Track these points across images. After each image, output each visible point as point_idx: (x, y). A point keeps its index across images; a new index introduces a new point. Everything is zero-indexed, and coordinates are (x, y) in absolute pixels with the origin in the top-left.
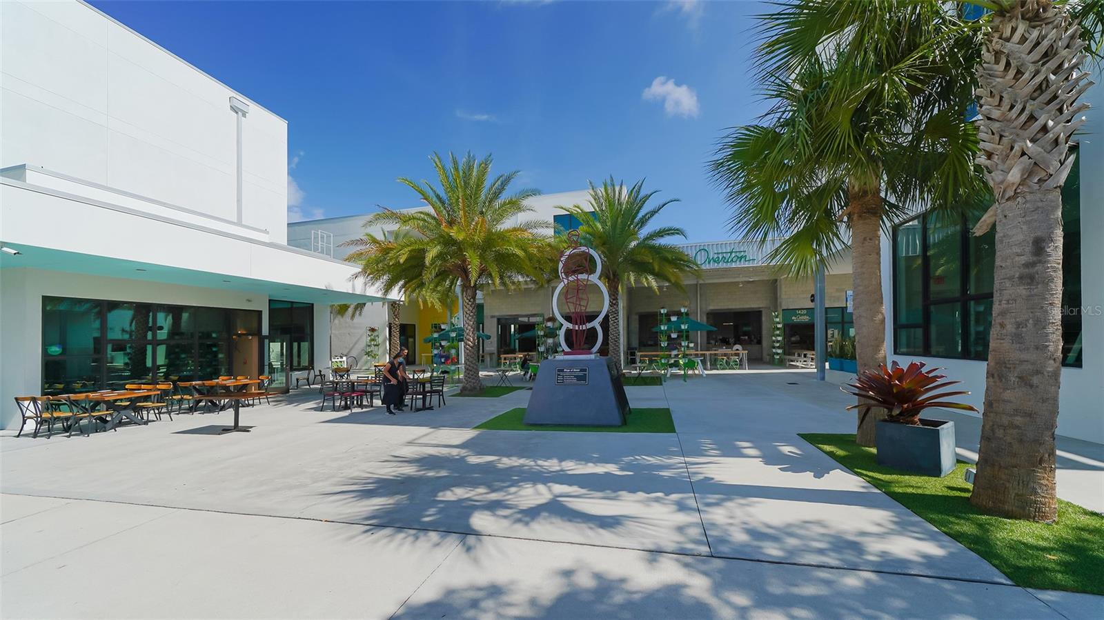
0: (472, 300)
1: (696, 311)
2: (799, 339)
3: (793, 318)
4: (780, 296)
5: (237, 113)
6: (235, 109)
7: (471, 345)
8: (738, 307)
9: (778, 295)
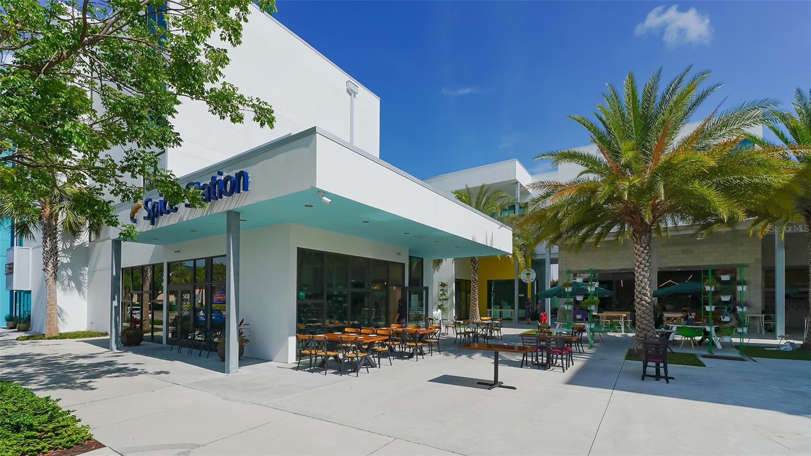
0: (647, 248)
5: (350, 94)
6: (350, 92)
7: (649, 300)
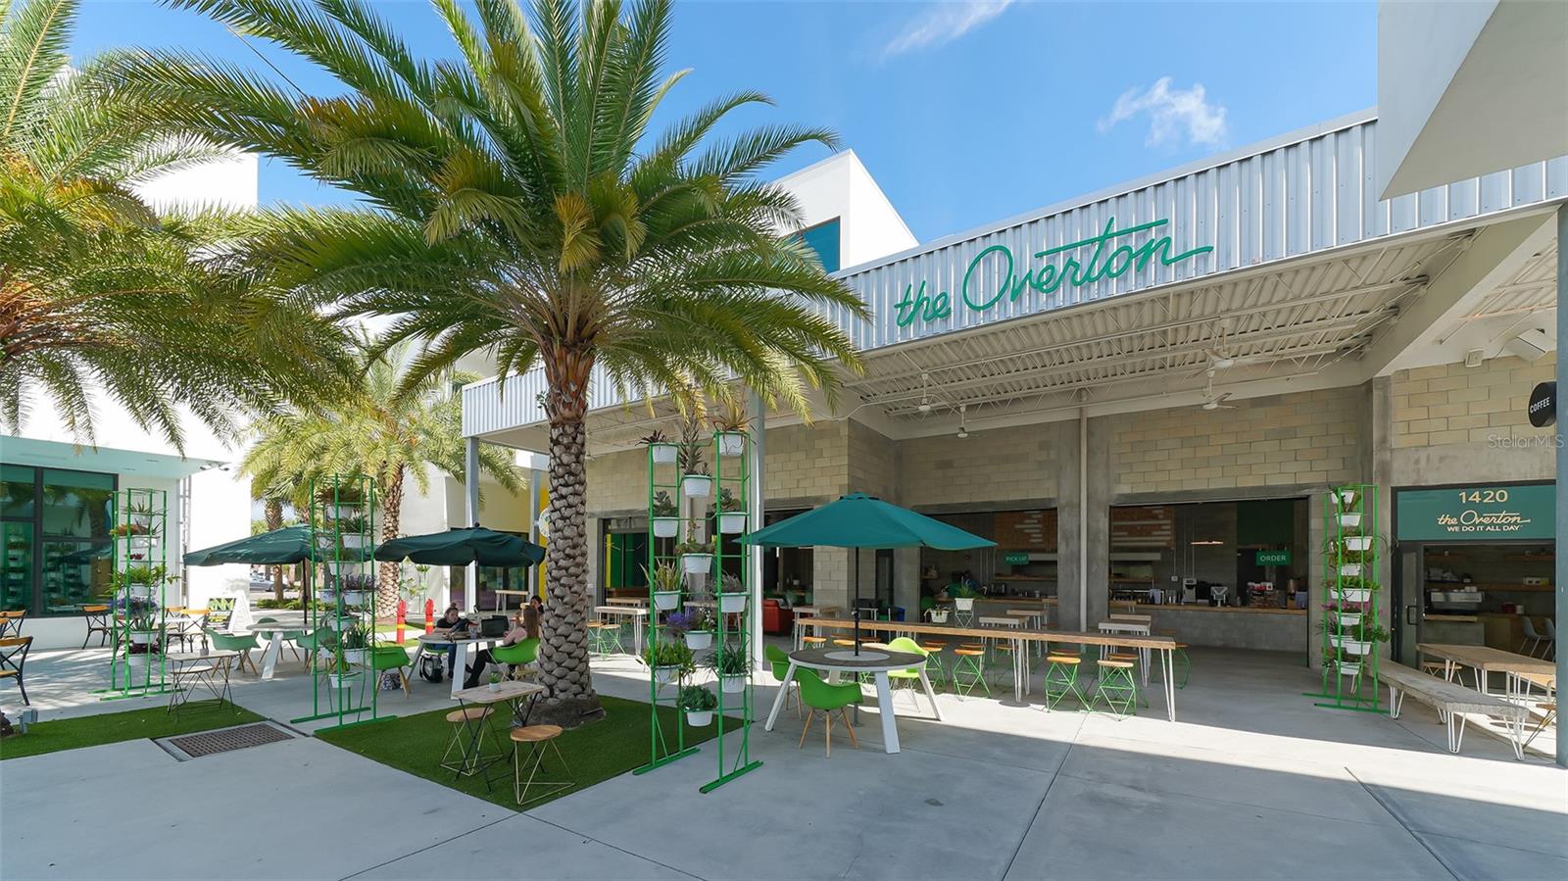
1: (1076, 501)
2: (1479, 598)
3: (1442, 520)
4: (1384, 440)
8: (1216, 485)
9: (1376, 435)
